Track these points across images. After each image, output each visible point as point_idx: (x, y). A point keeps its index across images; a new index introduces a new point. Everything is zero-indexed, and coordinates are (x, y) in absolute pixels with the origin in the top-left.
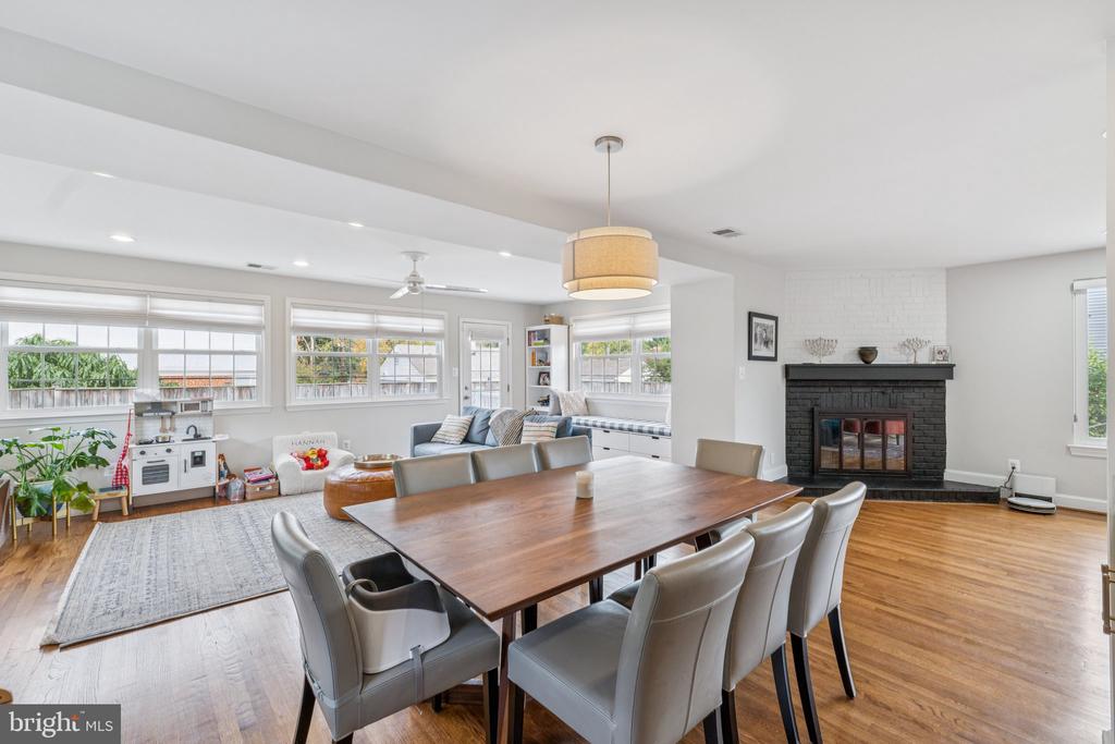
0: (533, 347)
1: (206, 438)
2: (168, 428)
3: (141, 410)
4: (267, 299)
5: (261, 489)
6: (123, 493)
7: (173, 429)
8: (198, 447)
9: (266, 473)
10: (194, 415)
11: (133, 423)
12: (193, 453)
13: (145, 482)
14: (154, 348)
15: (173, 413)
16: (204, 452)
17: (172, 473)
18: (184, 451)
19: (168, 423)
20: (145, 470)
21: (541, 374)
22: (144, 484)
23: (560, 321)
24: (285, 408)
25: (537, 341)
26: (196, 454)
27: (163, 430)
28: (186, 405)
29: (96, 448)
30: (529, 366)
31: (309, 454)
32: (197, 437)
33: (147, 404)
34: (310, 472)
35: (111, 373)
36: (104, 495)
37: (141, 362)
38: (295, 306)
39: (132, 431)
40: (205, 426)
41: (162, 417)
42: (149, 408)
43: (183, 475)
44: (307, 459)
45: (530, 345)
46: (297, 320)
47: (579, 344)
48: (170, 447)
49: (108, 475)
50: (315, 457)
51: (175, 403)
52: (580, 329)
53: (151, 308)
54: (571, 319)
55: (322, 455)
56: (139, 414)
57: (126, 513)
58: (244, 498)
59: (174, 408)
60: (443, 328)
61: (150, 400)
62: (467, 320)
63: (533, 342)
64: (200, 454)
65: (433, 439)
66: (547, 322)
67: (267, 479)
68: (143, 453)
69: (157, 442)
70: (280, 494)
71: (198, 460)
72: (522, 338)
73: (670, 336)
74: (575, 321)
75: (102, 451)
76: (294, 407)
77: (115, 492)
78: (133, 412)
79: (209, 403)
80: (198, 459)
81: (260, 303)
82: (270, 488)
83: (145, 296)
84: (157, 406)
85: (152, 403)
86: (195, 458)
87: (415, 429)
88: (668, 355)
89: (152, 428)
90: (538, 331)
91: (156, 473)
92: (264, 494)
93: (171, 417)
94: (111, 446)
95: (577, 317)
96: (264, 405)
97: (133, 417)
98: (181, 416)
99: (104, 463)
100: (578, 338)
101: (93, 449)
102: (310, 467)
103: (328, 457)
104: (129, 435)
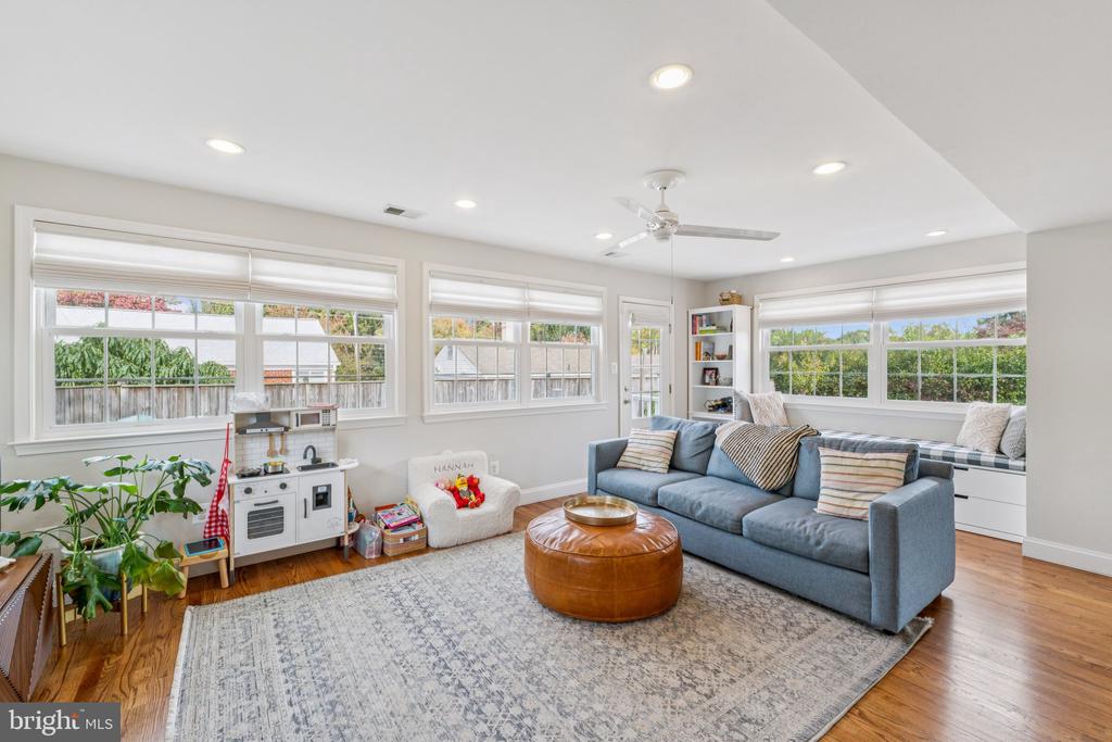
0: (698, 335)
1: (327, 465)
2: (278, 449)
3: (245, 425)
4: (401, 264)
5: (405, 540)
6: (221, 553)
7: (284, 451)
8: (320, 478)
9: (407, 515)
10: (311, 431)
11: (232, 442)
12: (315, 488)
13: (252, 534)
14: (258, 333)
15: (287, 429)
16: (329, 487)
17: (289, 519)
18: (304, 485)
19: (278, 442)
20: (252, 516)
21: (705, 370)
22: (249, 537)
23: (740, 300)
24: (422, 418)
25: (705, 328)
26: (320, 490)
27: (272, 453)
28: (303, 416)
29: (183, 486)
30: (692, 359)
31: (457, 483)
32: (317, 464)
33: (251, 415)
34: (465, 512)
35: (181, 367)
36: (195, 558)
37: (241, 352)
38: (433, 275)
39: (232, 458)
40: (326, 447)
41: (270, 434)
42: (254, 421)
43: (303, 521)
44: (454, 491)
45: (694, 332)
46: (436, 294)
47: (767, 331)
48: (284, 481)
49: (197, 524)
50: (465, 488)
51: (289, 413)
52: (771, 310)
53: (254, 273)
54: (756, 299)
55: (473, 484)
56: (241, 431)
57: (225, 582)
58: (383, 557)
59: (285, 421)
60: (599, 309)
61: (255, 410)
62: (627, 299)
63: (699, 329)
64: (324, 490)
65: (620, 464)
66: (725, 302)
67: (409, 524)
68: (248, 491)
69: (266, 473)
70: (428, 548)
71: (322, 500)
72: (682, 324)
73: (1025, 308)
74: (761, 300)
75: (193, 491)
76: (434, 416)
77: (208, 552)
78: (232, 426)
79: (332, 412)
80: (321, 497)
81: (391, 270)
82: (417, 537)
83: (246, 254)
84: (264, 419)
85: (258, 415)
86: (317, 495)
87: (598, 448)
88: (1023, 341)
89: (257, 452)
90: (706, 314)
91: (266, 520)
92: (410, 548)
93: (282, 434)
94: (205, 482)
95: (765, 296)
96: (397, 416)
97: (233, 434)
98: (295, 433)
99: (196, 508)
100: (766, 323)
101: (180, 489)
102: (462, 504)
103: (482, 488)
104: (227, 461)
